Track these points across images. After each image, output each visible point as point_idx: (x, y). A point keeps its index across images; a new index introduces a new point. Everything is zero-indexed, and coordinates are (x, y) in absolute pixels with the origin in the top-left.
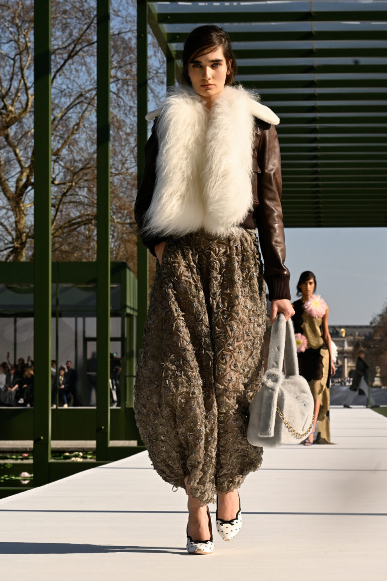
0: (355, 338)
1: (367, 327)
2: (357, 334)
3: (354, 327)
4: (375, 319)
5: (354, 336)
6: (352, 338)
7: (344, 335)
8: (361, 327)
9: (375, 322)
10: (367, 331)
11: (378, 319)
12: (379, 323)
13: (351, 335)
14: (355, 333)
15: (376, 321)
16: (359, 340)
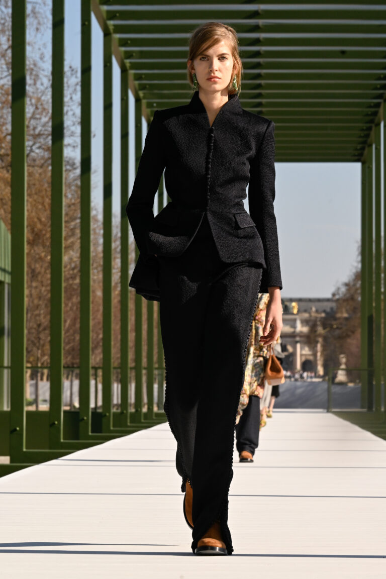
0: (311, 316)
1: (328, 300)
2: (314, 309)
3: (310, 300)
4: (338, 289)
5: (310, 313)
6: (306, 315)
7: (295, 311)
8: (319, 300)
9: (338, 294)
10: (328, 306)
11: (343, 289)
12: (345, 295)
13: (305, 311)
14: (311, 309)
15: (340, 292)
16: (316, 318)
